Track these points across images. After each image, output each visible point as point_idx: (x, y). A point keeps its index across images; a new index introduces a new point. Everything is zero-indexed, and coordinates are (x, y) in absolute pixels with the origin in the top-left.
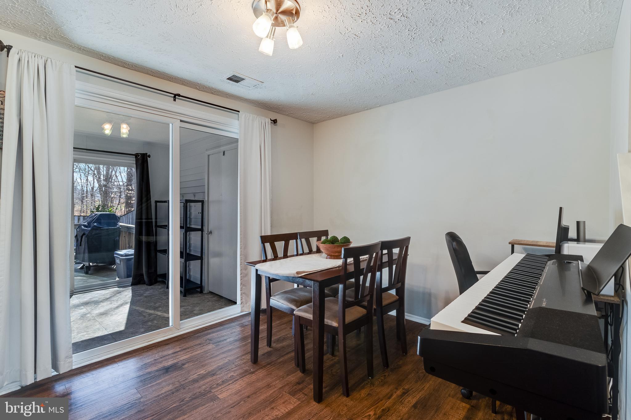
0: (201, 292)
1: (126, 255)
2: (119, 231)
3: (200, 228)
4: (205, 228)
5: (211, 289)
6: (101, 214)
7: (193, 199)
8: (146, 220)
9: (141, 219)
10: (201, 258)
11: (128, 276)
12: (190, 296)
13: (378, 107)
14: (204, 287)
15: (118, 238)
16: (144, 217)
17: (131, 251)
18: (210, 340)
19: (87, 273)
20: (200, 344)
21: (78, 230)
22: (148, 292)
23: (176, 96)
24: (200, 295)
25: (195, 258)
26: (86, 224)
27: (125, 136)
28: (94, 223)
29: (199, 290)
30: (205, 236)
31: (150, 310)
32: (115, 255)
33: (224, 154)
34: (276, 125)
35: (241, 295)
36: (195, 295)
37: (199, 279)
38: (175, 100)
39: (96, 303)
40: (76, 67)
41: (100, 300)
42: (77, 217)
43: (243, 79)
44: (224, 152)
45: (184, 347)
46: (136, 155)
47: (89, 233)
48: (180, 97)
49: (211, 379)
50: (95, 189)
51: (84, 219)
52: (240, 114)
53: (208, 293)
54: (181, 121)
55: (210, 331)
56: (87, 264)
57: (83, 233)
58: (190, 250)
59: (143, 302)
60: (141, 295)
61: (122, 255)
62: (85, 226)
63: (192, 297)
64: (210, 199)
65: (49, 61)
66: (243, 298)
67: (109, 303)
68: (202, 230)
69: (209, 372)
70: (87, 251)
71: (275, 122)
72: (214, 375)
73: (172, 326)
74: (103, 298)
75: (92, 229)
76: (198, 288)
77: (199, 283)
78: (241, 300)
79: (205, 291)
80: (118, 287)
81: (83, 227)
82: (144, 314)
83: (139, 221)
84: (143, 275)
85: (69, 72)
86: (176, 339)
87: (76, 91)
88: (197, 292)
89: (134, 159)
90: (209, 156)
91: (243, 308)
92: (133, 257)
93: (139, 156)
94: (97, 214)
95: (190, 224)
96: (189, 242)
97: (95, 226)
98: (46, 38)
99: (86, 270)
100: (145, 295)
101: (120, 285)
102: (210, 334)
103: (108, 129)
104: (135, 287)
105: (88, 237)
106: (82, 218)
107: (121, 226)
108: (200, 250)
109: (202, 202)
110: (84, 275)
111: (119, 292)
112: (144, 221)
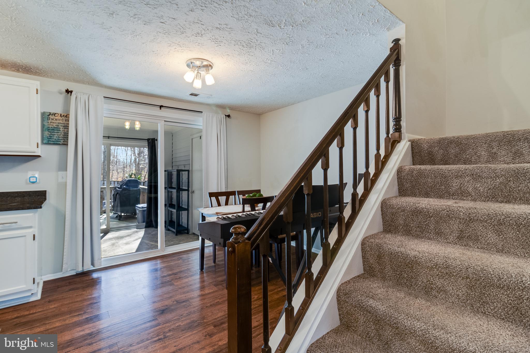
0: (188, 233)
1: (143, 208)
2: (139, 192)
4: (190, 189)
5: (194, 231)
6: (128, 180)
7: (184, 169)
8: (154, 184)
9: (151, 183)
10: (187, 210)
11: (144, 222)
12: (180, 235)
13: (297, 103)
14: (190, 230)
15: (139, 196)
16: (153, 181)
17: (145, 205)
18: (181, 258)
19: (119, 220)
20: (174, 260)
21: (114, 190)
22: (154, 232)
23: (161, 107)
24: (186, 235)
25: (185, 209)
26: (119, 186)
27: (138, 129)
28: (124, 186)
29: (186, 231)
30: (190, 194)
31: (152, 242)
32: (136, 208)
33: (200, 138)
34: (230, 118)
36: (183, 235)
37: (187, 224)
38: (160, 109)
39: (122, 238)
40: (104, 97)
41: (125, 236)
42: (113, 182)
43: (199, 95)
44: (200, 137)
45: (164, 261)
46: (148, 140)
47: (121, 192)
48: (164, 107)
49: (174, 276)
50: (132, 162)
51: (118, 183)
52: (203, 113)
53: (192, 234)
54: (165, 121)
55: (182, 254)
56: (119, 213)
57: (117, 193)
58: (182, 205)
59: (150, 238)
60: (150, 234)
61: (140, 208)
62: (118, 188)
63: (181, 236)
64: (193, 169)
65: (90, 95)
67: (129, 237)
68: (188, 190)
69: (174, 273)
70: (119, 205)
71: (228, 116)
72: (176, 274)
73: (160, 249)
74: (127, 234)
75: (123, 190)
76: (186, 230)
77: (186, 227)
79: (190, 233)
80: (136, 229)
81: (117, 188)
82: (148, 245)
83: (150, 184)
84: (152, 221)
85: (101, 100)
86: (161, 257)
87: (105, 110)
88: (185, 233)
89: (147, 142)
90: (192, 139)
92: (146, 209)
93: (150, 140)
94: (126, 180)
95: (182, 187)
96: (181, 199)
97: (124, 188)
98: (89, 84)
99: (120, 218)
100: (152, 234)
101: (138, 227)
102: (182, 255)
103: (127, 125)
104: (147, 229)
105: (120, 195)
106: (116, 183)
107: (141, 188)
108: (187, 204)
109: (188, 171)
110: (118, 221)
111: (137, 232)
112: (153, 184)
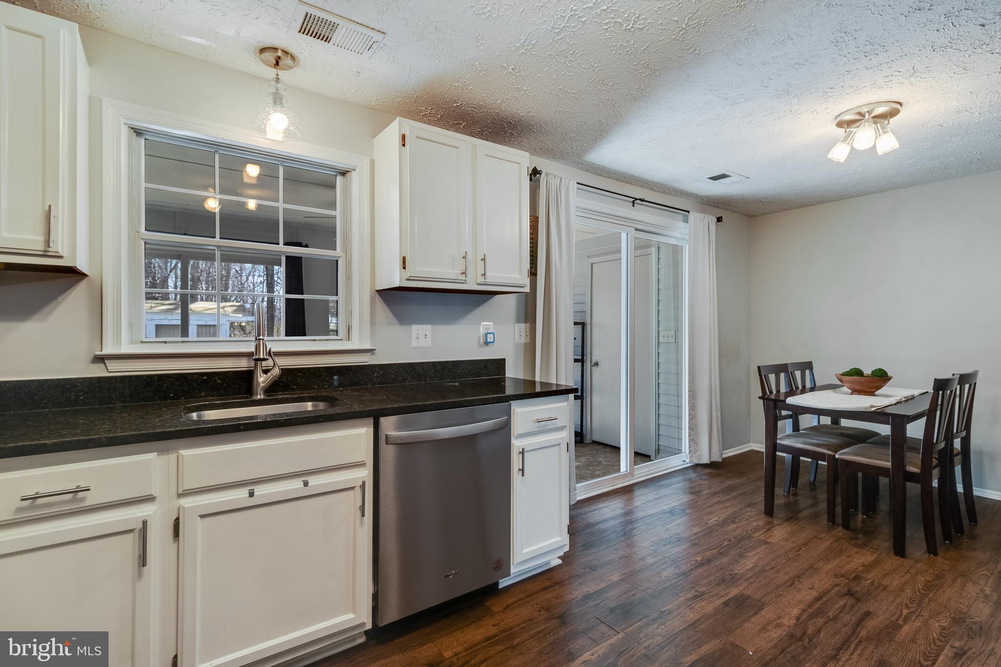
0: (582, 442)
3: (580, 358)
4: (587, 359)
5: (596, 438)
14: (586, 435)
23: (636, 201)
30: (587, 368)
34: (719, 223)
35: (689, 442)
38: (634, 205)
40: (578, 183)
43: (728, 177)
48: (644, 203)
52: (690, 214)
53: (591, 443)
54: (636, 229)
64: (594, 321)
65: (562, 180)
66: (692, 445)
71: (719, 219)
73: (627, 471)
78: (690, 447)
79: (588, 441)
90: (592, 264)
91: (692, 458)
109: (583, 324)
